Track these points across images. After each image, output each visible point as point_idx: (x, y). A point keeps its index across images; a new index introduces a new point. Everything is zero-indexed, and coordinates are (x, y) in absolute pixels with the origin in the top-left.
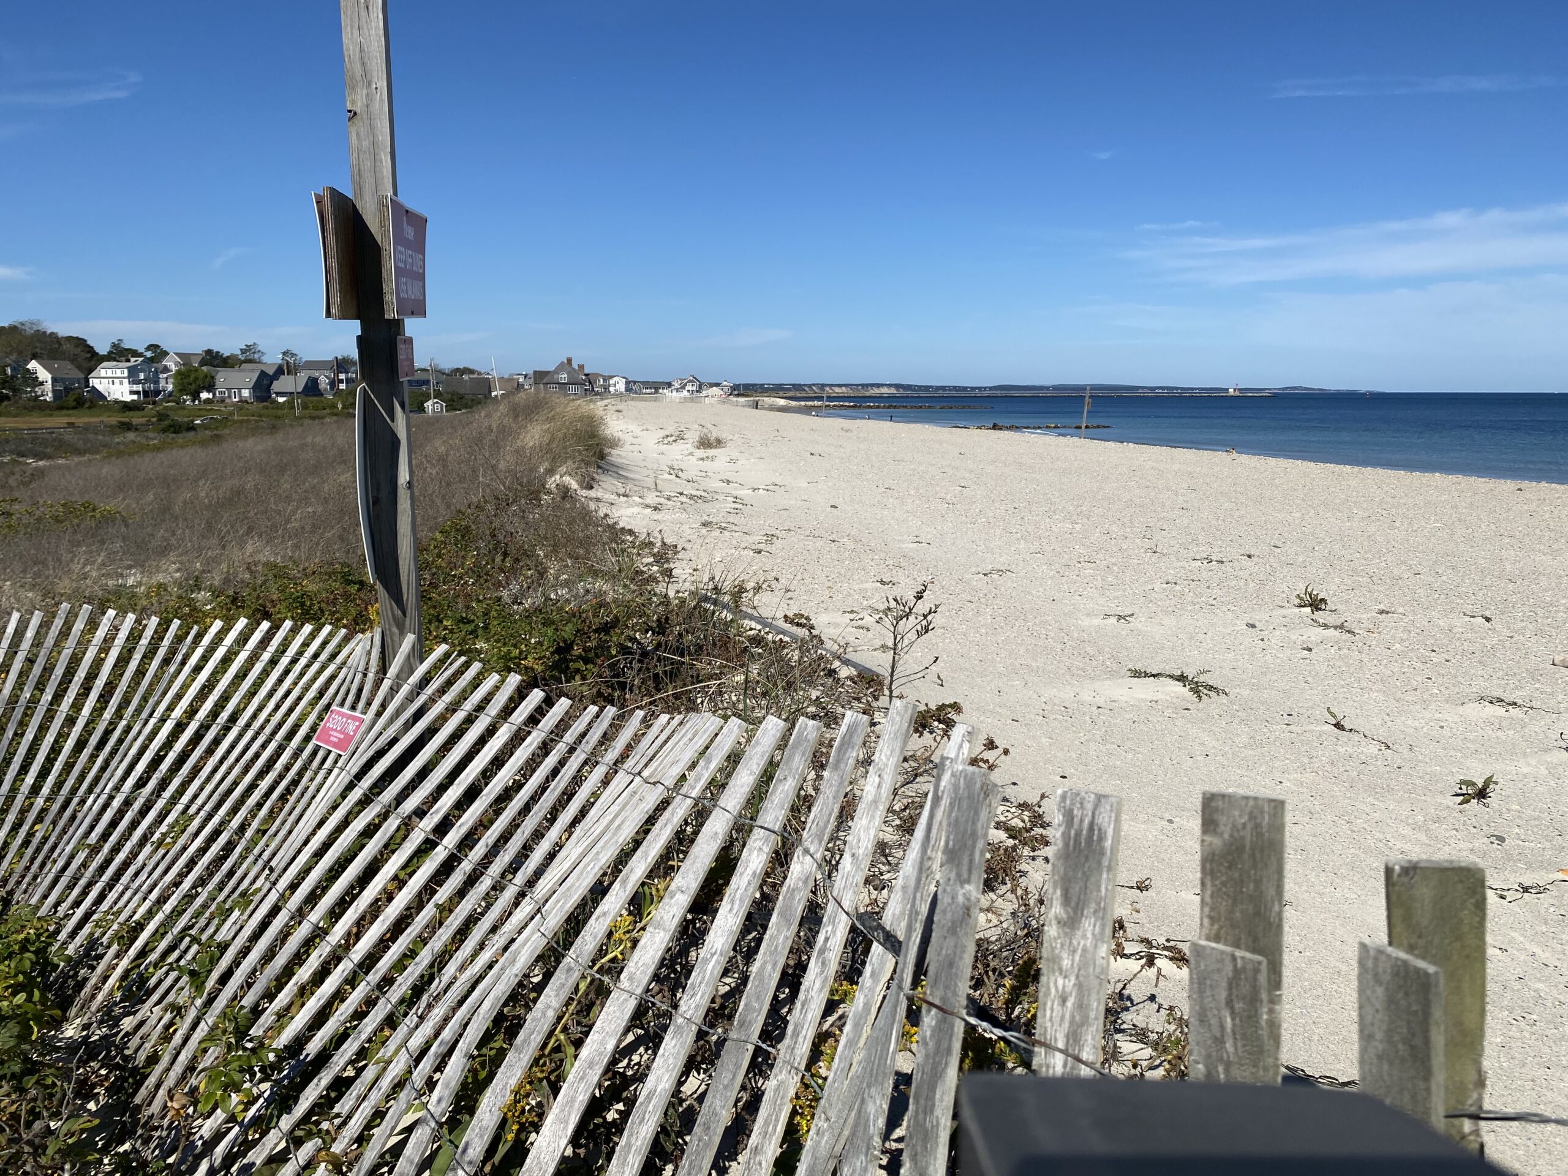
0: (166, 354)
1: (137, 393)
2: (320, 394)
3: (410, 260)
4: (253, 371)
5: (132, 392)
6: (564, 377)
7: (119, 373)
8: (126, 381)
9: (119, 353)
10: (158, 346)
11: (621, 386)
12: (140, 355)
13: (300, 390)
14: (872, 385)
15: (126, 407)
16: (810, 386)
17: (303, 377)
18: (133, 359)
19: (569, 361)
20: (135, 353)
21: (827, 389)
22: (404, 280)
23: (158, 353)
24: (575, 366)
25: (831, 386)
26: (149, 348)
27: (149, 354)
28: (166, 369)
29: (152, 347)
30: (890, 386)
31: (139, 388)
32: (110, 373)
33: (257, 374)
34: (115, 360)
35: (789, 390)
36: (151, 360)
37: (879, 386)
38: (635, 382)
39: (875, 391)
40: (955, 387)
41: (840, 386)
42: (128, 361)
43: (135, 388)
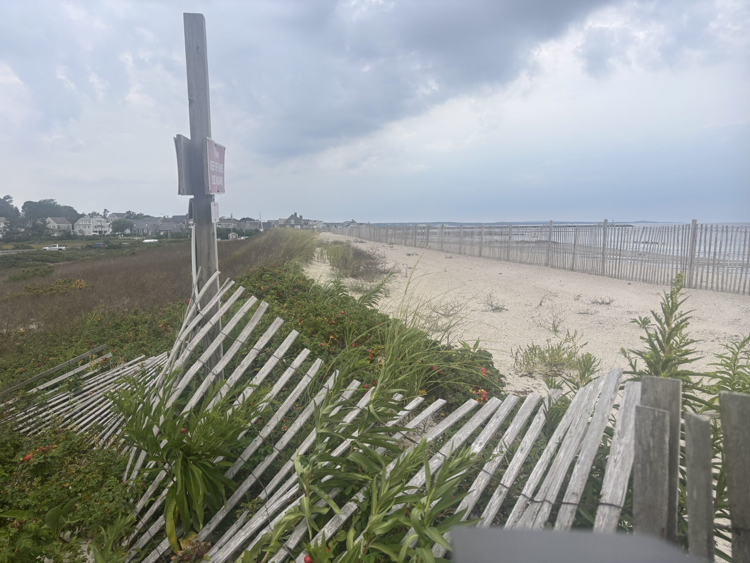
1: (96, 232)
3: (217, 167)
4: (150, 220)
5: (94, 232)
7: (88, 223)
8: (91, 227)
15: (91, 238)
19: (296, 214)
22: (214, 176)
24: (298, 216)
26: (103, 211)
27: (102, 214)
29: (105, 211)
31: (97, 229)
33: (151, 222)
43: (95, 229)
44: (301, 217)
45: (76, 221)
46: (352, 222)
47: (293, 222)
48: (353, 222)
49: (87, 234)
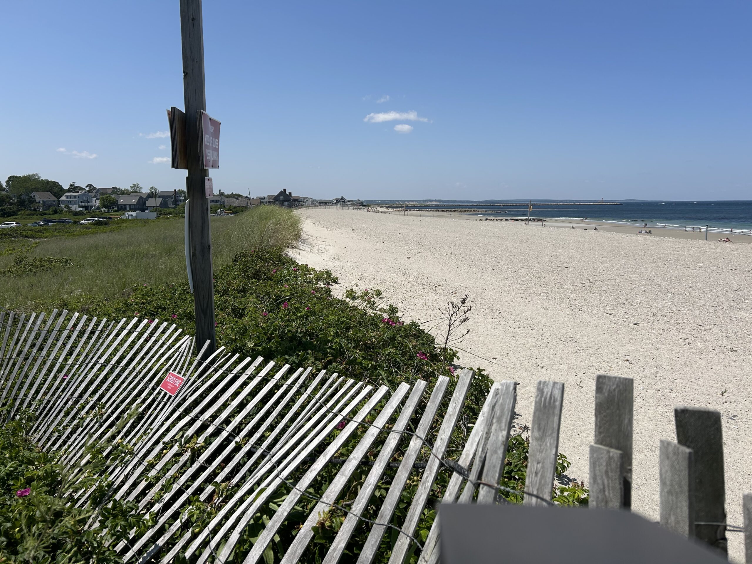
0: (95, 188)
2: (167, 207)
3: (211, 142)
4: (136, 196)
6: (282, 199)
8: (77, 203)
9: (74, 188)
10: (91, 185)
11: (309, 203)
12: (84, 189)
13: (158, 205)
15: (76, 213)
17: (159, 201)
18: (80, 191)
19: (285, 190)
20: (80, 188)
22: (208, 151)
23: (92, 189)
24: (287, 193)
26: (87, 186)
27: (87, 189)
28: (95, 196)
33: (138, 198)
34: (71, 192)
36: (89, 191)
38: (316, 201)
43: (81, 205)
44: (290, 193)
45: (61, 196)
46: (341, 199)
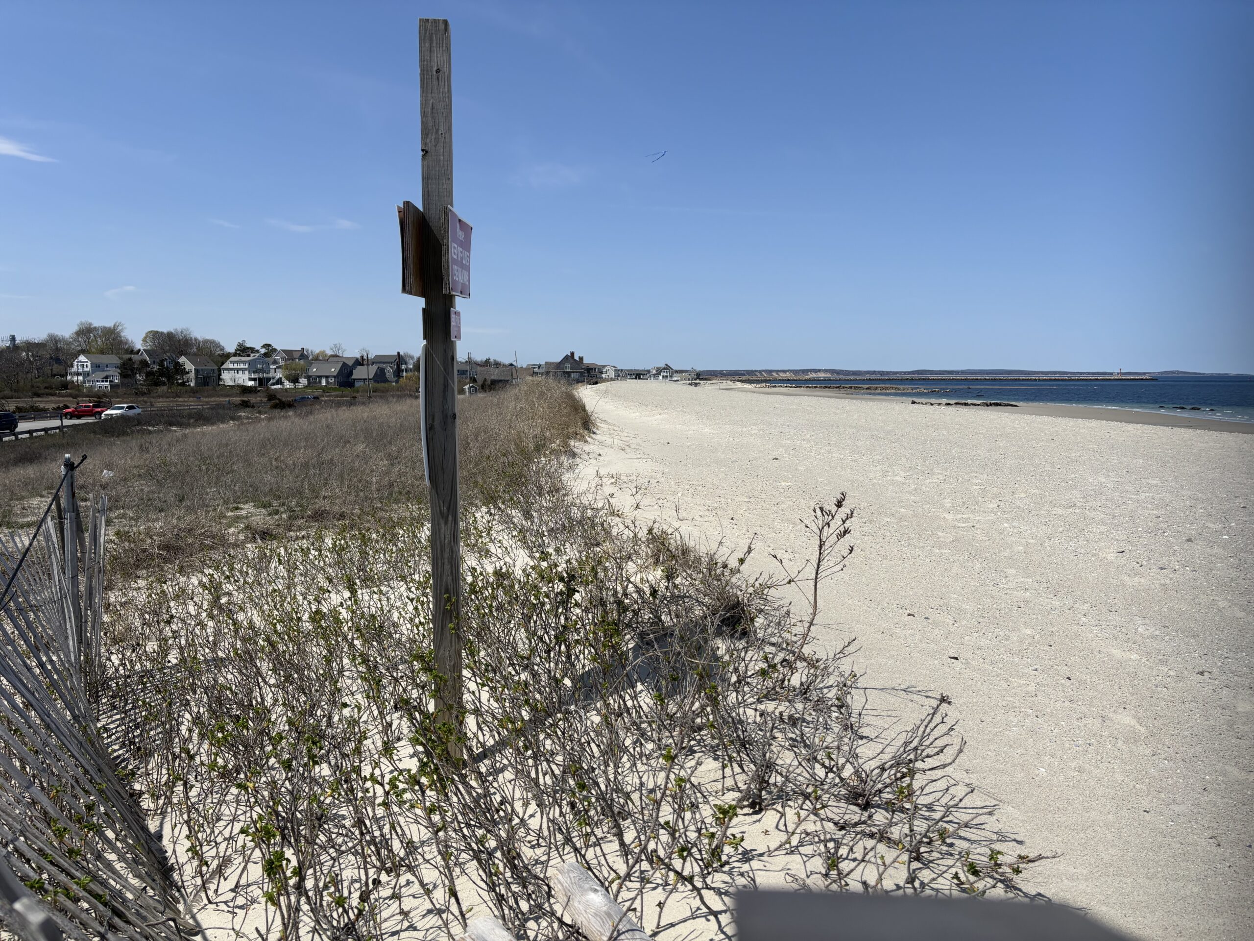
0: (275, 350)
1: (254, 380)
2: (386, 381)
4: (337, 362)
5: (251, 379)
6: (568, 367)
7: (242, 366)
8: (246, 372)
9: (243, 350)
10: (269, 345)
11: (612, 374)
12: (258, 351)
13: (371, 377)
14: (811, 371)
15: (245, 390)
16: (760, 372)
17: (373, 369)
18: (252, 355)
19: (572, 354)
20: (252, 350)
21: (774, 374)
23: (270, 351)
24: (576, 358)
25: (777, 371)
26: (264, 346)
27: (263, 351)
28: (275, 362)
29: (266, 346)
30: (826, 371)
31: (256, 376)
32: (236, 366)
33: (340, 366)
34: (240, 355)
35: (744, 375)
36: (265, 355)
37: (816, 371)
38: (622, 370)
39: (814, 375)
40: (879, 372)
41: (784, 371)
42: (249, 356)
43: (253, 376)
44: (581, 359)
45: (223, 364)
46: (665, 368)
47: (568, 365)
48: (667, 368)
49: (241, 382)
